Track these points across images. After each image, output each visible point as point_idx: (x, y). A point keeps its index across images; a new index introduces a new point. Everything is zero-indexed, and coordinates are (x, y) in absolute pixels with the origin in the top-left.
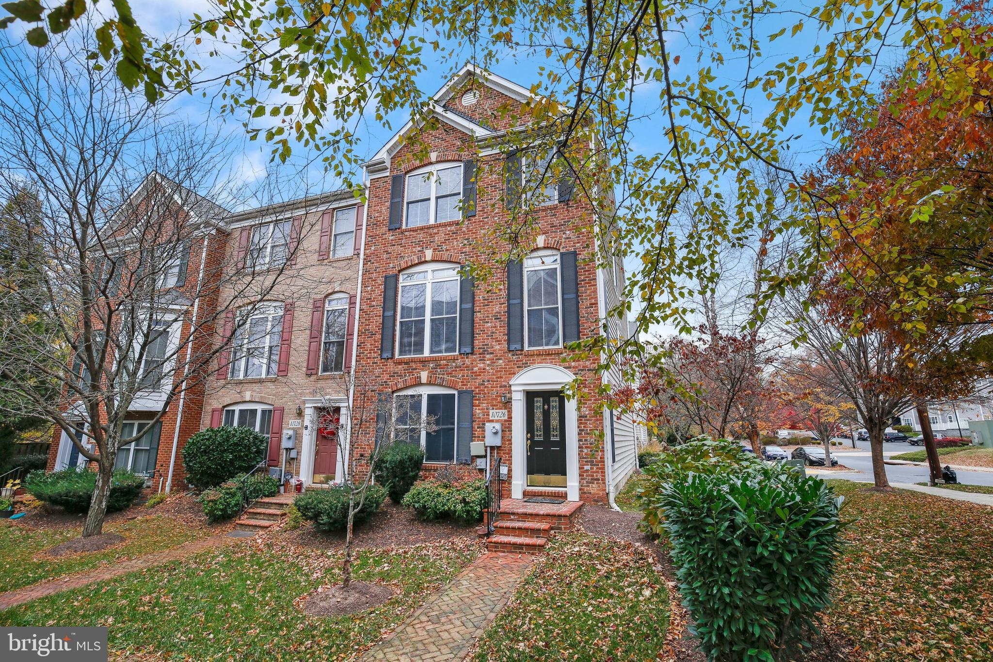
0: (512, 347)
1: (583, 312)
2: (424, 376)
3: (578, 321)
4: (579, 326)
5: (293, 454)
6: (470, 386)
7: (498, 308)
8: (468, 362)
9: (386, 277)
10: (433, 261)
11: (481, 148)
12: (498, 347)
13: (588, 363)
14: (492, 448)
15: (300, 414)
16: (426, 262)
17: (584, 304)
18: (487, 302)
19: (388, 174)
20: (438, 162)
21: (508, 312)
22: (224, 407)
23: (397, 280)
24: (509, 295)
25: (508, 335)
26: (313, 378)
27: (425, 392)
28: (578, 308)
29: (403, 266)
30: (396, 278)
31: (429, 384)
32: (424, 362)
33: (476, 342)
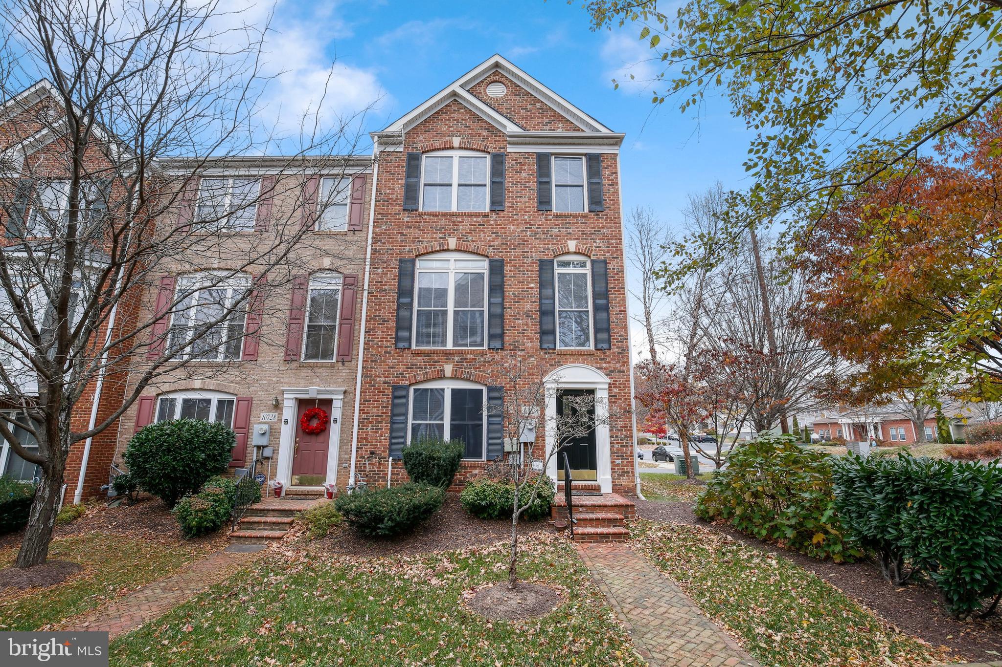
0: (545, 346)
1: (613, 318)
2: (448, 369)
3: (609, 325)
4: (609, 331)
5: (267, 452)
6: (501, 381)
7: (530, 305)
8: (497, 357)
9: (401, 261)
10: (457, 250)
11: (510, 144)
12: (530, 345)
13: (618, 365)
14: (526, 444)
15: (277, 406)
16: (448, 250)
17: (614, 310)
18: (518, 299)
19: (402, 149)
20: (460, 148)
21: (540, 310)
22: (158, 395)
23: (414, 265)
24: (540, 294)
25: (541, 333)
26: (294, 365)
27: (448, 386)
28: (608, 314)
29: (422, 251)
30: (412, 262)
31: (454, 378)
32: (448, 355)
33: (507, 339)
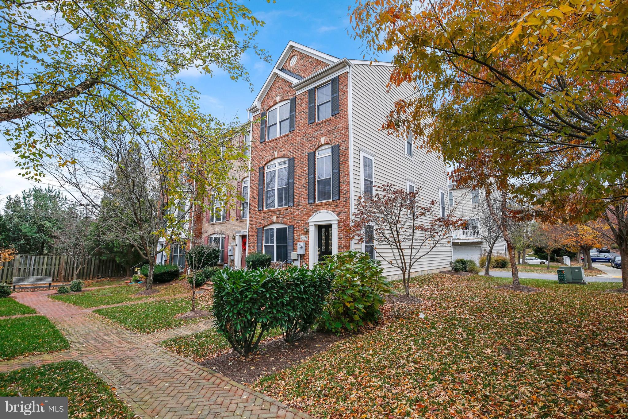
0: (310, 202)
1: (342, 180)
2: (275, 218)
3: (339, 185)
4: (339, 188)
5: (232, 258)
6: (293, 224)
7: (304, 181)
8: (292, 210)
9: (259, 168)
10: (278, 157)
11: (297, 90)
12: (304, 202)
13: (343, 209)
14: (301, 255)
15: (234, 239)
16: (275, 158)
17: (342, 174)
18: (300, 177)
19: (259, 112)
20: (280, 102)
21: (308, 182)
22: (209, 236)
24: (308, 173)
25: (308, 195)
26: (239, 221)
27: (275, 227)
28: (339, 178)
29: (266, 162)
30: (264, 168)
31: (277, 223)
32: (274, 211)
33: (295, 200)
